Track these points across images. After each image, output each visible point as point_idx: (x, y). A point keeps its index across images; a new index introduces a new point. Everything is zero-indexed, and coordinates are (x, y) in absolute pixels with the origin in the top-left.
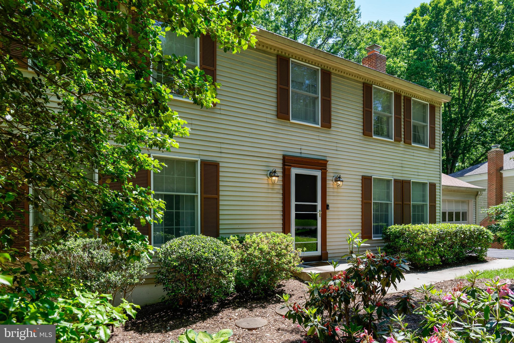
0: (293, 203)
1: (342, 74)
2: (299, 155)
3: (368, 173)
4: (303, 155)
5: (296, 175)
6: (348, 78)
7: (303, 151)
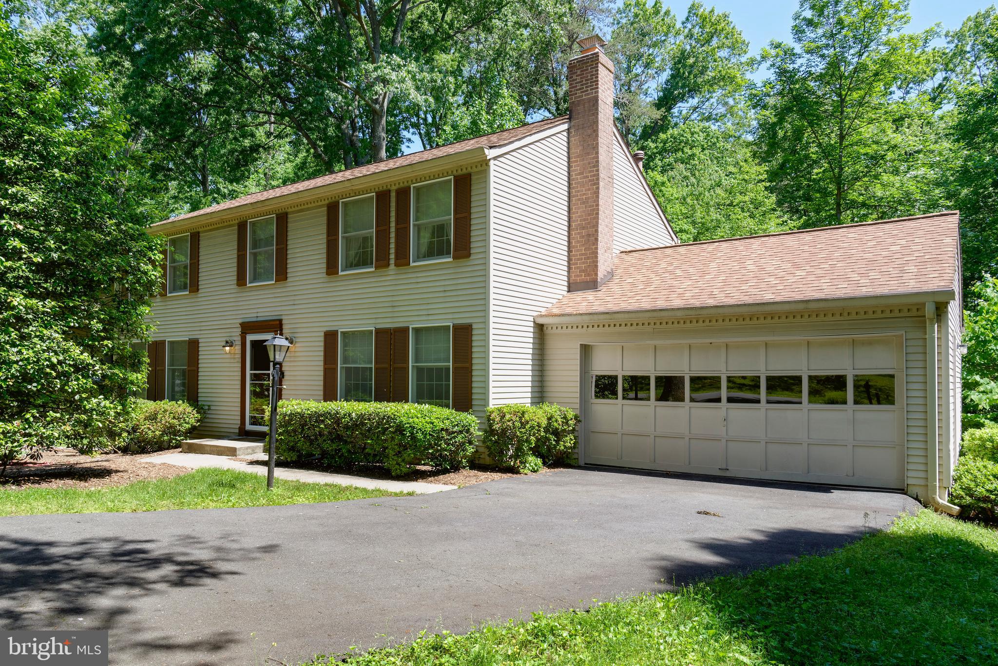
0: (248, 372)
1: (300, 208)
2: (255, 320)
3: (330, 326)
4: (259, 319)
5: (252, 341)
6: (308, 209)
7: (259, 315)
